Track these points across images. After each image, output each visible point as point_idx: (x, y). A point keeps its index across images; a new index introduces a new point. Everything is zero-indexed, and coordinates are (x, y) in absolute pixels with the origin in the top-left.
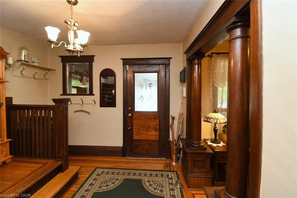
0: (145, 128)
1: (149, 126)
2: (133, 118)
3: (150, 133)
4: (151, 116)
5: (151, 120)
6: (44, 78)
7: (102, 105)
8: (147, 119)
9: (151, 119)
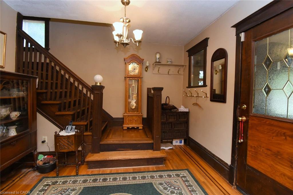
0: (269, 153)
1: (278, 152)
2: (248, 125)
3: (279, 167)
4: (285, 131)
5: (286, 138)
6: (178, 74)
7: (212, 99)
8: (274, 135)
9: (284, 138)
